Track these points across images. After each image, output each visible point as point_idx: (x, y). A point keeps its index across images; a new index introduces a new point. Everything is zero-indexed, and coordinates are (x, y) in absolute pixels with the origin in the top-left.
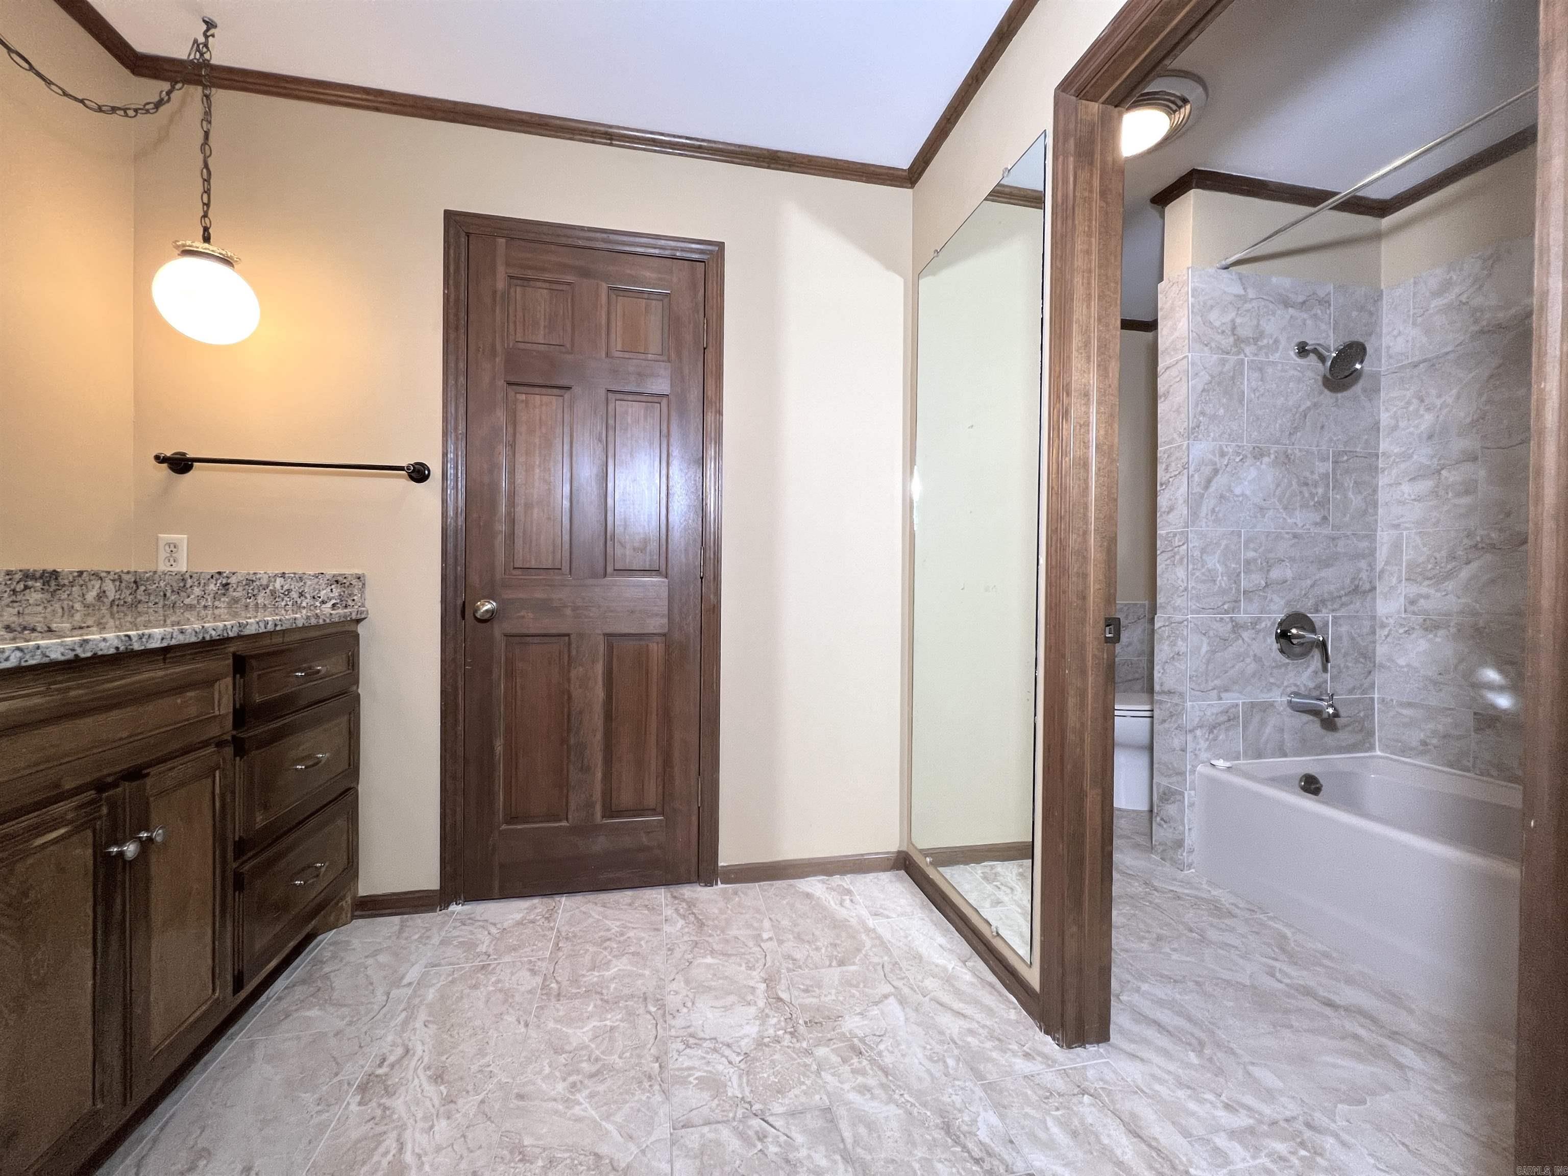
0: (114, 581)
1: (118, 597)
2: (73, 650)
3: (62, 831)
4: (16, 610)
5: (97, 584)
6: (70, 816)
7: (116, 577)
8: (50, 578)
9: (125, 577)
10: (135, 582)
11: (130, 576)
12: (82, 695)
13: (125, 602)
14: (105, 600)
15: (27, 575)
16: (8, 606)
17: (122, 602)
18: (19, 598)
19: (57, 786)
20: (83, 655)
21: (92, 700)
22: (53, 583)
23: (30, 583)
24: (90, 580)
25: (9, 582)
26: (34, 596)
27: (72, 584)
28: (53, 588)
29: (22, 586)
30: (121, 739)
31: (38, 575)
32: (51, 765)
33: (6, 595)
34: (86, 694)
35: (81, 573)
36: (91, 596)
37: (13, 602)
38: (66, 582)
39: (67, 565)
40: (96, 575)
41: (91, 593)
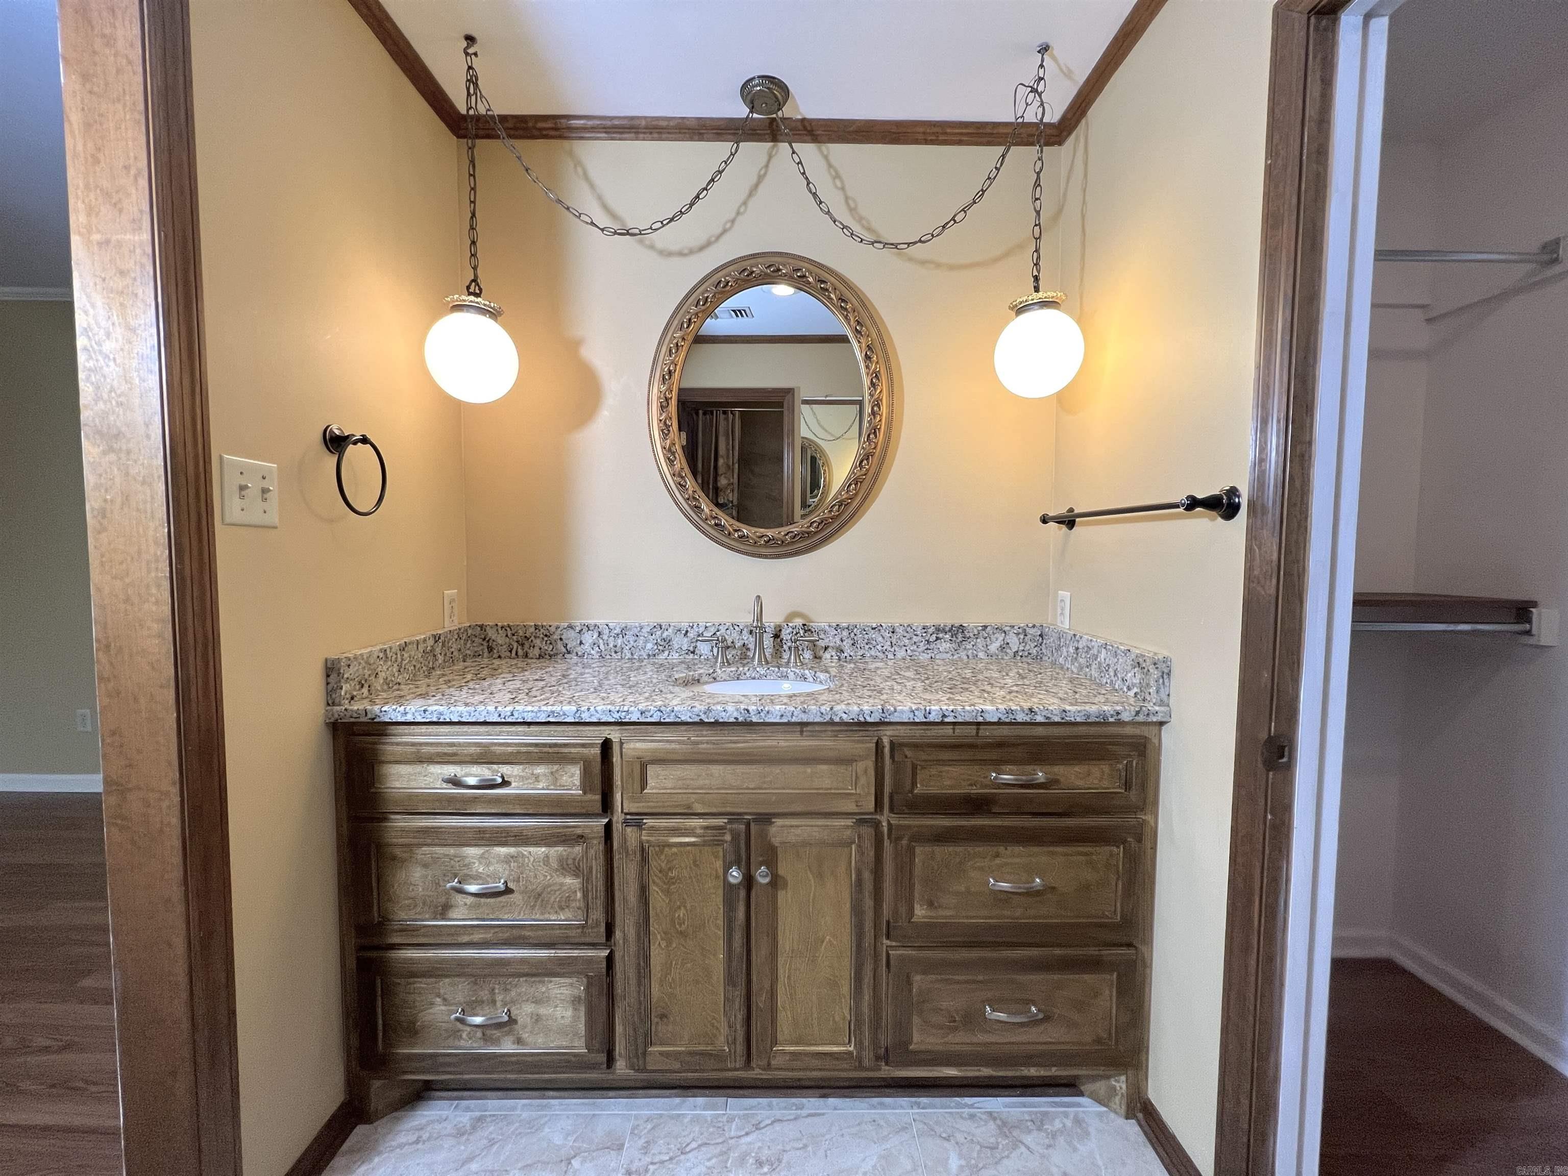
0: (1018, 634)
1: (1021, 648)
2: (698, 715)
3: (693, 839)
4: (930, 655)
5: (1001, 637)
6: (699, 831)
7: (1020, 630)
8: (958, 632)
9: (1030, 631)
10: (1041, 635)
11: (1035, 630)
12: (710, 749)
13: (1029, 654)
14: (1008, 651)
15: (938, 629)
16: (923, 652)
17: (1026, 654)
18: (931, 647)
19: (689, 807)
20: (706, 720)
21: (716, 754)
22: (960, 636)
23: (941, 635)
24: (994, 633)
25: (924, 635)
26: (944, 646)
27: (976, 636)
28: (960, 639)
29: (935, 638)
30: (748, 788)
31: (947, 629)
32: (687, 791)
33: (922, 644)
34: (714, 749)
35: (985, 627)
36: (994, 648)
37: (927, 649)
38: (971, 635)
39: (972, 621)
40: (1000, 629)
41: (994, 644)
